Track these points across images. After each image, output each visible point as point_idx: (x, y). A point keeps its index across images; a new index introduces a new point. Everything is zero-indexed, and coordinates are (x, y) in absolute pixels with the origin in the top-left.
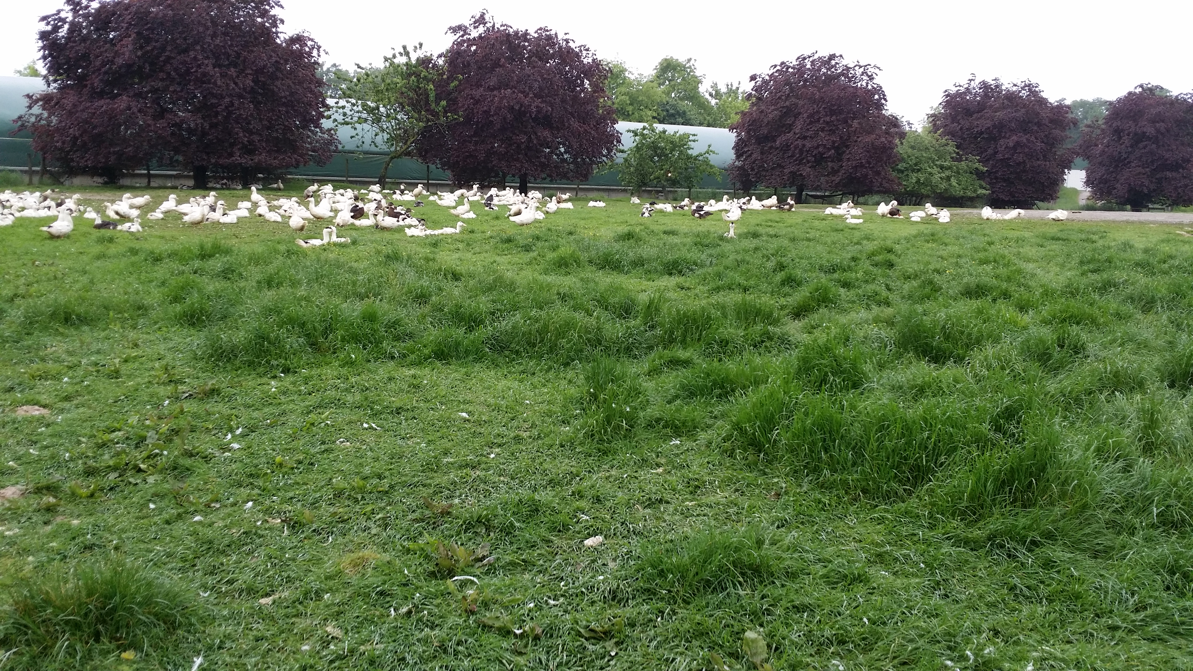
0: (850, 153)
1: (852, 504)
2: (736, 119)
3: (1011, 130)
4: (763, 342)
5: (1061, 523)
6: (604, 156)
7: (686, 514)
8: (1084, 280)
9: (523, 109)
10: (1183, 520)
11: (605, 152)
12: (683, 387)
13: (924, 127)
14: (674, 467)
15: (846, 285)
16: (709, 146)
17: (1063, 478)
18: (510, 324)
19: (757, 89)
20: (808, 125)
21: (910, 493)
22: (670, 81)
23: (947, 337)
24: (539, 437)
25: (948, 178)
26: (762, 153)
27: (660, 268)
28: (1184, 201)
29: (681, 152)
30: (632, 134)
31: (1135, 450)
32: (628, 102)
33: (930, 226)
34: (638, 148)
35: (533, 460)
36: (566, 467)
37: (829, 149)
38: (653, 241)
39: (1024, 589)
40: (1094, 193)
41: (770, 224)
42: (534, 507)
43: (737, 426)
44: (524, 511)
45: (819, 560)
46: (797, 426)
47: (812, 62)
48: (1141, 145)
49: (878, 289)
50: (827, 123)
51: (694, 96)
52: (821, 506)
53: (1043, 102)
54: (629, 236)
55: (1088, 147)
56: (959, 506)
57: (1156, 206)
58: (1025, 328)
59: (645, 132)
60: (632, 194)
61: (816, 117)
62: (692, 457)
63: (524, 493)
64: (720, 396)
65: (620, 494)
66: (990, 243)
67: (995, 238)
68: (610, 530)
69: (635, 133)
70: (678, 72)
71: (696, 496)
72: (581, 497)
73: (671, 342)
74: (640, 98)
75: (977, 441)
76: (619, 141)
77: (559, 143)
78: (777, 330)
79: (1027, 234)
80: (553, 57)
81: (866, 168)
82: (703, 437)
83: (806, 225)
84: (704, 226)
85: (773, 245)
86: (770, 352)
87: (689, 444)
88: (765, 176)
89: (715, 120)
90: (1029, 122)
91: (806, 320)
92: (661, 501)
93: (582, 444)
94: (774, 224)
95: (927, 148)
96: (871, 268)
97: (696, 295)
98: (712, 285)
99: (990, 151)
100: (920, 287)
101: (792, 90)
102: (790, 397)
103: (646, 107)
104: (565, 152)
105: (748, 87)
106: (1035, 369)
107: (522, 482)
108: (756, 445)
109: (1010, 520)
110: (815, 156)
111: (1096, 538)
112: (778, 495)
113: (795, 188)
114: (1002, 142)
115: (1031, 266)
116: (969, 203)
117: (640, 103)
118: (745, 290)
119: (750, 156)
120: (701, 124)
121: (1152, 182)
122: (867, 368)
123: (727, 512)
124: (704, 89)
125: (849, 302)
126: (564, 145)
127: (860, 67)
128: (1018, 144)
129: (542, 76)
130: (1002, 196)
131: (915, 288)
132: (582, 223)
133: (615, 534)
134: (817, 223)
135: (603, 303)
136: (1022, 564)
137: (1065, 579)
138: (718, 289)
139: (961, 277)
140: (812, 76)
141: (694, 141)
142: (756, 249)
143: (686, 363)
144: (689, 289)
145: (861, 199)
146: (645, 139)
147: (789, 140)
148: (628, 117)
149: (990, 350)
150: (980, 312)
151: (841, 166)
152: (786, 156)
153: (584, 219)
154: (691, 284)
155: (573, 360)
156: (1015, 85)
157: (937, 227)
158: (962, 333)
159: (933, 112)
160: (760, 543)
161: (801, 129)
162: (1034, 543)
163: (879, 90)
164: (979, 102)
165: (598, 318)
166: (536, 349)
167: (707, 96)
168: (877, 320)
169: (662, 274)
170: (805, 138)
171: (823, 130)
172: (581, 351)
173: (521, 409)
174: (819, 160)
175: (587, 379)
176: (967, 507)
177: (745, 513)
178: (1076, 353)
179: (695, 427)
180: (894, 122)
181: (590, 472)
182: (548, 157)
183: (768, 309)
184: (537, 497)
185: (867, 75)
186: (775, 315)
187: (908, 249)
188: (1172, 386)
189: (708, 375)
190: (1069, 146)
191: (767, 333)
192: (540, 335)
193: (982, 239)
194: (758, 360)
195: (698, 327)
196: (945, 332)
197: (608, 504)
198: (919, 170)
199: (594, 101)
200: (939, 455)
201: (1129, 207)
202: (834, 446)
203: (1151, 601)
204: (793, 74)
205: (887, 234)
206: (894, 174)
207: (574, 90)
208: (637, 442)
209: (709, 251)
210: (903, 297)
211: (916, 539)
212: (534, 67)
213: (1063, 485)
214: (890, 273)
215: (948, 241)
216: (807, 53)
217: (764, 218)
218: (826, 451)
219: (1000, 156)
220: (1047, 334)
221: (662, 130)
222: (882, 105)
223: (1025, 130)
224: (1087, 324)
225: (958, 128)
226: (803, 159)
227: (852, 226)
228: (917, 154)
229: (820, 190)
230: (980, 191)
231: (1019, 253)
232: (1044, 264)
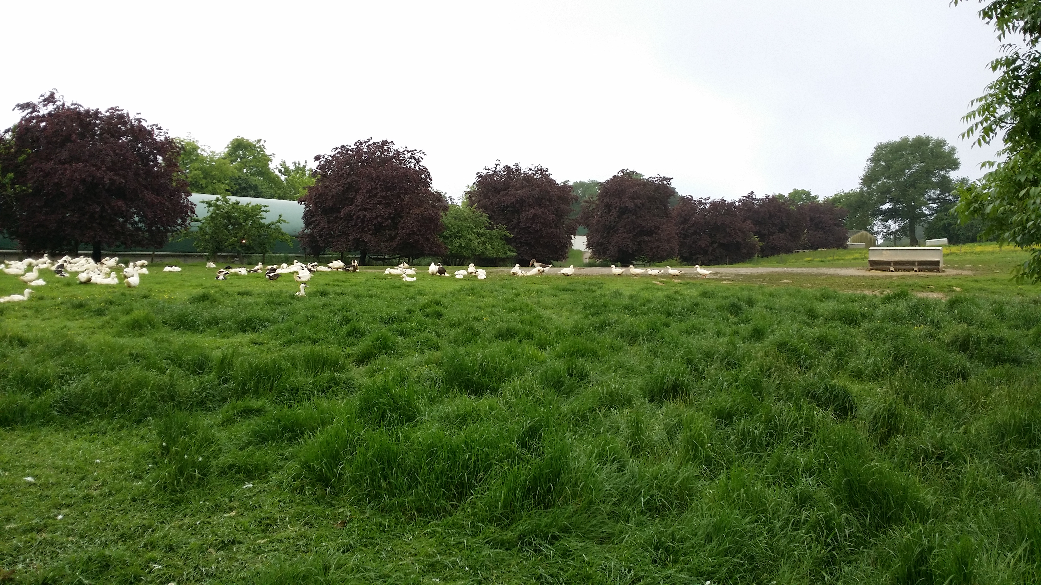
0: (404, 223)
1: (408, 523)
2: (304, 192)
3: (530, 205)
4: (330, 387)
5: (573, 519)
6: (179, 225)
7: (258, 551)
8: (587, 322)
9: (95, 181)
10: (664, 506)
11: (179, 221)
12: (255, 434)
13: (463, 202)
14: (246, 509)
15: (403, 333)
16: (280, 216)
17: (573, 481)
18: (80, 386)
19: (321, 167)
20: (367, 199)
21: (455, 507)
22: (241, 158)
23: (484, 373)
24: (110, 494)
25: (484, 243)
26: (329, 222)
27: (234, 326)
28: (658, 258)
29: (254, 222)
30: (206, 205)
31: (626, 452)
32: (202, 176)
33: (470, 283)
34: (212, 218)
35: (104, 517)
36: (138, 521)
37: (387, 219)
38: (228, 301)
39: (548, 577)
40: (594, 253)
41: (337, 283)
42: (104, 563)
43: (306, 465)
44: (94, 567)
45: (380, 577)
46: (359, 459)
47: (368, 147)
48: (624, 216)
49: (429, 335)
50: (384, 197)
51: (264, 171)
52: (381, 528)
53: (553, 182)
54: (204, 298)
55: (587, 218)
56: (495, 514)
57: (638, 263)
58: (544, 362)
59: (219, 203)
60: (208, 260)
61: (374, 192)
62: (264, 498)
63: (93, 550)
64: (290, 439)
65: (193, 540)
66: (517, 295)
67: (521, 291)
68: (182, 575)
69: (209, 204)
70: (249, 151)
71: (268, 534)
72: (154, 547)
73: (244, 393)
74: (213, 173)
75: (508, 457)
76: (193, 212)
77: (134, 213)
78: (343, 376)
79: (545, 287)
80: (125, 134)
81: (418, 235)
82: (274, 477)
83: (369, 283)
84: (276, 287)
85: (340, 302)
86: (336, 396)
87: (261, 486)
88: (333, 242)
89: (285, 194)
90: (542, 198)
91: (369, 366)
92: (233, 542)
93: (154, 496)
94: (340, 284)
95: (466, 219)
96: (423, 318)
97: (269, 349)
98: (284, 339)
99: (515, 221)
100: (463, 332)
101: (352, 169)
102: (353, 434)
103: (219, 181)
104: (140, 221)
105: (313, 165)
106: (552, 395)
107: (92, 539)
108: (324, 480)
109: (535, 520)
110: (375, 225)
111: (601, 527)
112: (344, 523)
113: (359, 252)
114: (523, 214)
115: (548, 312)
116: (502, 263)
117: (214, 177)
118: (314, 342)
119: (318, 224)
120: (272, 197)
121: (634, 244)
122: (420, 403)
123: (297, 545)
124: (274, 166)
125: (405, 348)
126: (138, 215)
127: (408, 152)
128: (535, 216)
129: (114, 151)
130: (526, 257)
131: (459, 334)
132: (158, 286)
133: (187, 579)
134: (378, 282)
135: (176, 361)
136: (546, 556)
137: (579, 565)
138: (289, 343)
139: (495, 323)
140: (369, 158)
141: (266, 211)
142: (324, 306)
143: (259, 411)
144: (262, 344)
145: (415, 261)
146: (219, 209)
147: (352, 211)
148: (201, 190)
149: (517, 382)
150: (509, 351)
151: (398, 234)
152: (350, 224)
153: (160, 283)
154: (264, 339)
155: (147, 416)
156: (530, 169)
157: (476, 283)
158: (496, 369)
159: (469, 190)
160: (326, 569)
161: (362, 202)
162: (555, 537)
163: (425, 171)
164: (504, 182)
165: (171, 375)
166: (108, 409)
167: (277, 172)
168: (428, 362)
169: (236, 332)
170: (365, 209)
171: (380, 203)
172: (154, 407)
173: (91, 468)
174: (379, 228)
175: (160, 434)
176: (501, 514)
177: (313, 543)
178: (582, 379)
179: (267, 470)
180: (438, 197)
181: (162, 522)
182: (123, 225)
183: (334, 358)
184: (107, 553)
185: (415, 159)
186: (341, 362)
187: (453, 302)
188: (651, 401)
189: (279, 421)
190: (574, 217)
191: (334, 378)
192: (111, 394)
193: (511, 291)
194: (325, 404)
195: (269, 378)
196: (483, 369)
197: (181, 551)
198: (460, 237)
199: (167, 175)
200: (478, 472)
201: (619, 264)
202: (392, 473)
203: (643, 574)
204: (352, 156)
205: (436, 290)
206: (441, 240)
207: (147, 165)
208: (210, 489)
209: (281, 309)
210: (450, 342)
211: (461, 546)
212: (106, 143)
213: (574, 487)
214: (439, 322)
215: (484, 294)
216: (364, 139)
217: (331, 278)
218: (385, 479)
219: (522, 225)
220: (560, 365)
221: (235, 201)
222: (428, 183)
223: (540, 205)
224: (590, 356)
225: (489, 203)
226: (365, 227)
227: (407, 284)
228: (459, 223)
229: (381, 254)
230: (509, 253)
231: (539, 302)
232: (558, 310)
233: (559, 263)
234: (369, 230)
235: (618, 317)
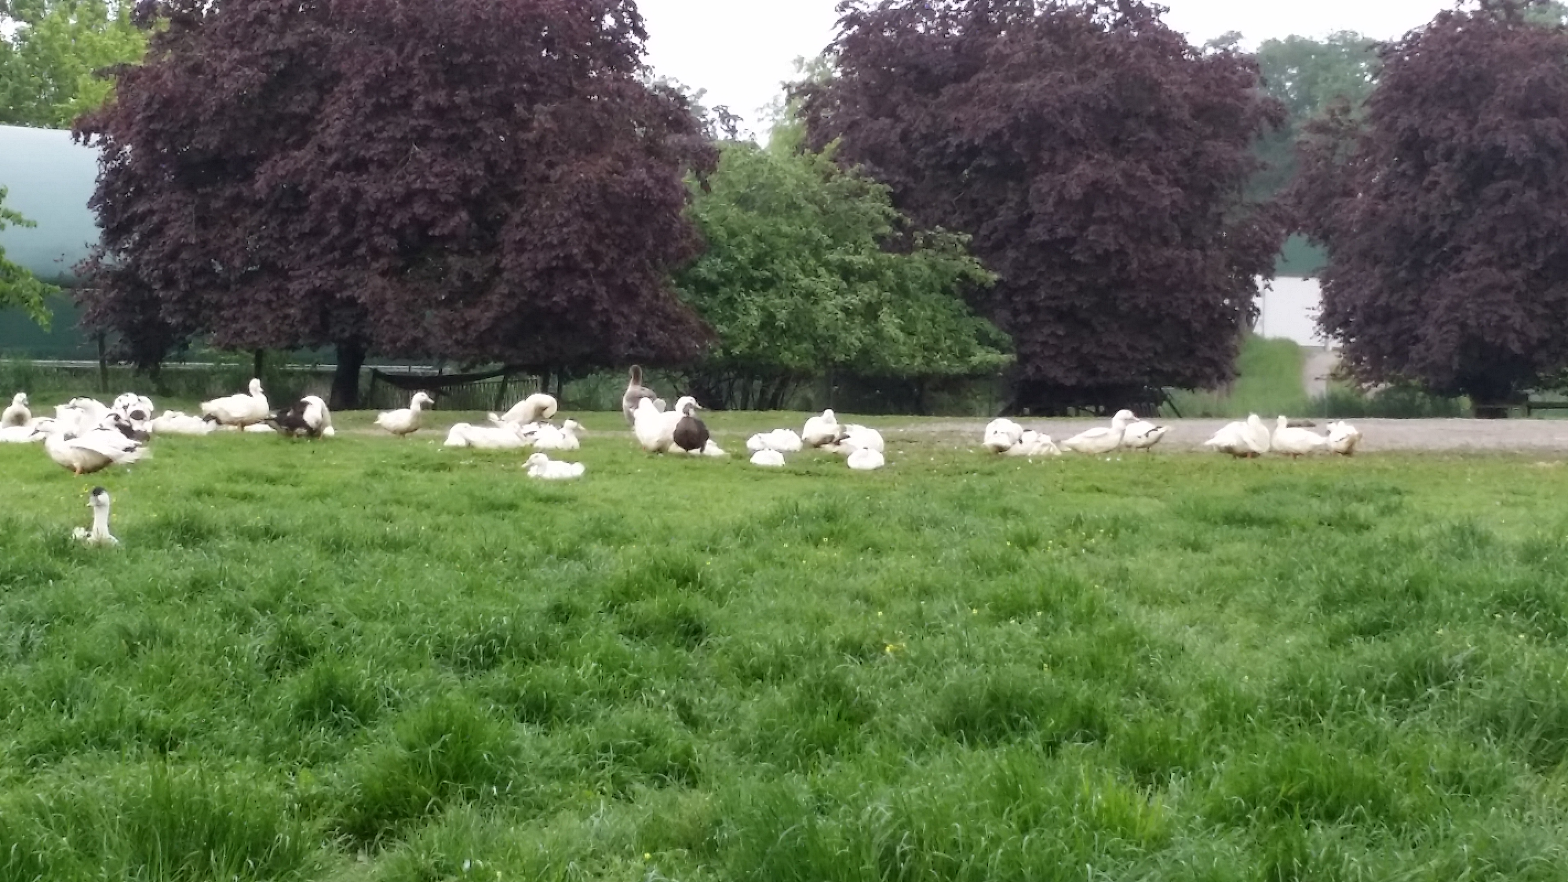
0: (525, 222)
2: (98, 93)
3: (1071, 143)
13: (777, 130)
20: (368, 118)
26: (203, 221)
33: (818, 485)
37: (450, 209)
40: (1352, 354)
41: (242, 487)
49: (653, 719)
50: (438, 112)
53: (1168, 45)
55: (1323, 199)
61: (397, 91)
66: (1027, 542)
81: (585, 274)
83: (381, 488)
90: (1127, 115)
91: (400, 851)
94: (259, 489)
95: (793, 206)
96: (623, 644)
99: (1005, 215)
100: (799, 708)
110: (398, 234)
114: (1042, 183)
118: (162, 745)
125: (550, 774)
128: (1096, 190)
130: (1055, 372)
131: (782, 713)
134: (418, 481)
139: (936, 665)
142: (199, 586)
145: (574, 389)
147: (301, 171)
151: (497, 270)
152: (293, 230)
157: (843, 486)
159: (804, 77)
161: (345, 133)
164: (957, 45)
170: (360, 166)
171: (423, 137)
174: (417, 248)
186: (283, 837)
187: (749, 570)
190: (1263, 197)
193: (997, 523)
198: (768, 284)
201: (1465, 402)
205: (671, 517)
206: (685, 295)
210: (741, 749)
214: (691, 659)
215: (884, 535)
217: (220, 465)
219: (1038, 232)
222: (631, 49)
223: (1115, 142)
224: (1358, 818)
225: (894, 136)
226: (357, 242)
227: (544, 491)
228: (760, 225)
229: (427, 356)
230: (981, 356)
231: (1123, 574)
232: (1208, 609)
233: (1201, 397)
234: (376, 253)
235: (1478, 641)
